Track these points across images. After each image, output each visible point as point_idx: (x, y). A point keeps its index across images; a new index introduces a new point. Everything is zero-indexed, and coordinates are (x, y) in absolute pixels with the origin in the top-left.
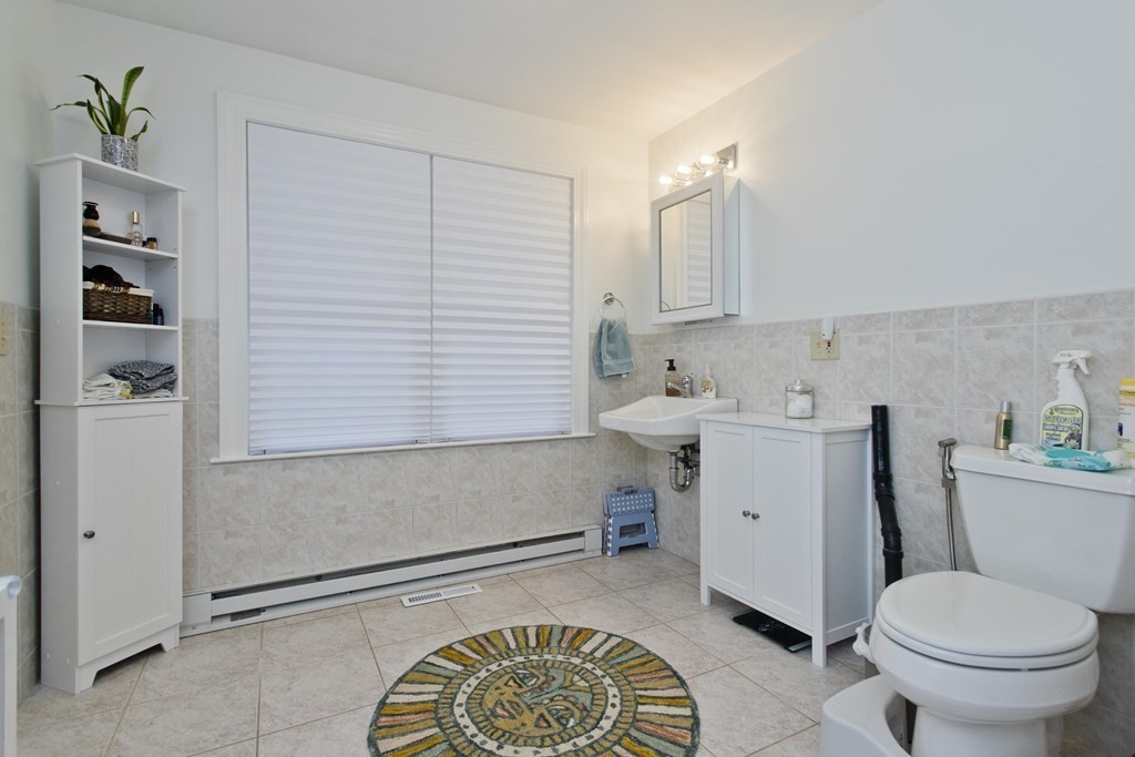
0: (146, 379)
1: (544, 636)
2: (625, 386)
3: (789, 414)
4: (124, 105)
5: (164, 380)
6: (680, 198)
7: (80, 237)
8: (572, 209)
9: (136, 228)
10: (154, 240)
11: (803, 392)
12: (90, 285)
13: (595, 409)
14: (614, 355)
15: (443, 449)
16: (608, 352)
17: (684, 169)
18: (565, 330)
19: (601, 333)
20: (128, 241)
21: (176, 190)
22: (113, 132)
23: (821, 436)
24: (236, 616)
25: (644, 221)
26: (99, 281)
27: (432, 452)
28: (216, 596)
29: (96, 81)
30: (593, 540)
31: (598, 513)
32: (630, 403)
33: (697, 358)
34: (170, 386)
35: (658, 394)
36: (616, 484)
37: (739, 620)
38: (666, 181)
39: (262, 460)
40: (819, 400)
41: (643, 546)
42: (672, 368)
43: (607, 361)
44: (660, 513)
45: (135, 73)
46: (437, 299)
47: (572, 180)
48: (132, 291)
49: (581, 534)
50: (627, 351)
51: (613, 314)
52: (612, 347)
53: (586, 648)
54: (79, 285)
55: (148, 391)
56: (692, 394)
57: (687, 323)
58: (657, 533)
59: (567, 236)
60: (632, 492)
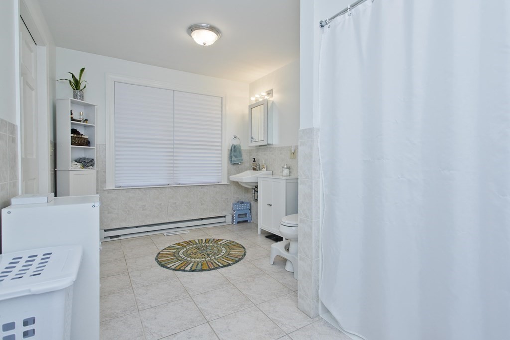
0: (87, 163)
1: (207, 241)
2: (240, 167)
3: (284, 175)
4: (80, 80)
5: (91, 163)
6: (257, 104)
7: (70, 122)
8: (222, 108)
9: (81, 117)
10: (87, 120)
11: (287, 168)
12: (72, 135)
13: (229, 174)
14: (236, 157)
15: (177, 187)
16: (234, 156)
17: (257, 96)
18: (220, 148)
19: (231, 149)
20: (80, 121)
21: (94, 105)
22: (77, 89)
23: (285, 180)
24: (111, 237)
25: (247, 111)
26: (75, 134)
27: (173, 188)
28: (105, 231)
29: (72, 74)
30: (228, 219)
31: (230, 210)
32: (242, 172)
33: (262, 158)
34: (92, 165)
35: (249, 170)
36: (237, 201)
37: (267, 237)
38: (253, 99)
39: (119, 189)
40: (291, 170)
41: (246, 221)
42: (254, 161)
43: (233, 159)
44: (252, 210)
45: (83, 70)
46: (175, 138)
47: (222, 97)
48: (83, 137)
49: (224, 216)
50: (241, 156)
51: (235, 143)
52: (235, 154)
53: (219, 243)
54: (70, 135)
55: (87, 167)
56: (260, 170)
57: (260, 146)
58: (251, 217)
59: (220, 116)
60: (243, 203)
